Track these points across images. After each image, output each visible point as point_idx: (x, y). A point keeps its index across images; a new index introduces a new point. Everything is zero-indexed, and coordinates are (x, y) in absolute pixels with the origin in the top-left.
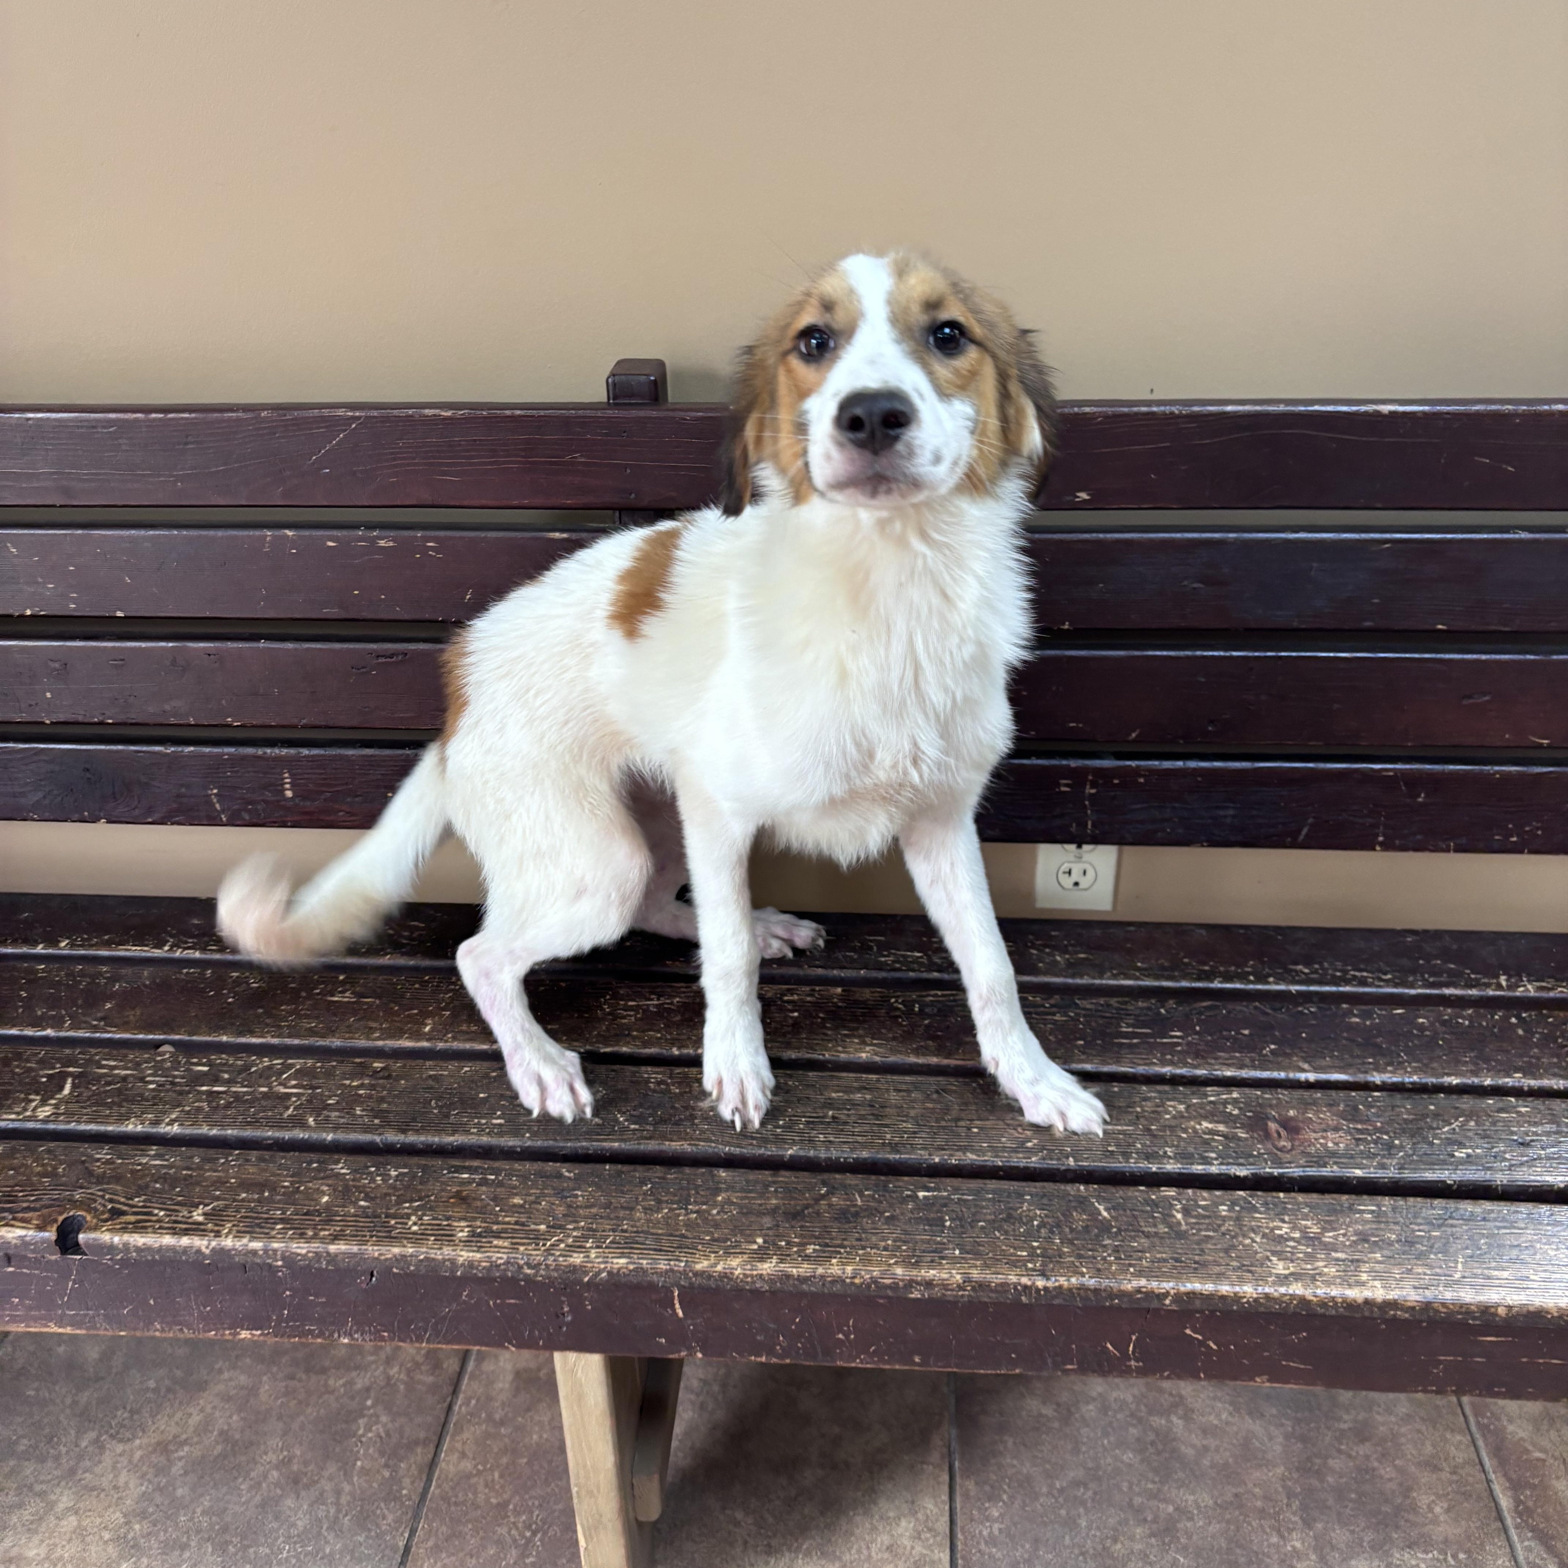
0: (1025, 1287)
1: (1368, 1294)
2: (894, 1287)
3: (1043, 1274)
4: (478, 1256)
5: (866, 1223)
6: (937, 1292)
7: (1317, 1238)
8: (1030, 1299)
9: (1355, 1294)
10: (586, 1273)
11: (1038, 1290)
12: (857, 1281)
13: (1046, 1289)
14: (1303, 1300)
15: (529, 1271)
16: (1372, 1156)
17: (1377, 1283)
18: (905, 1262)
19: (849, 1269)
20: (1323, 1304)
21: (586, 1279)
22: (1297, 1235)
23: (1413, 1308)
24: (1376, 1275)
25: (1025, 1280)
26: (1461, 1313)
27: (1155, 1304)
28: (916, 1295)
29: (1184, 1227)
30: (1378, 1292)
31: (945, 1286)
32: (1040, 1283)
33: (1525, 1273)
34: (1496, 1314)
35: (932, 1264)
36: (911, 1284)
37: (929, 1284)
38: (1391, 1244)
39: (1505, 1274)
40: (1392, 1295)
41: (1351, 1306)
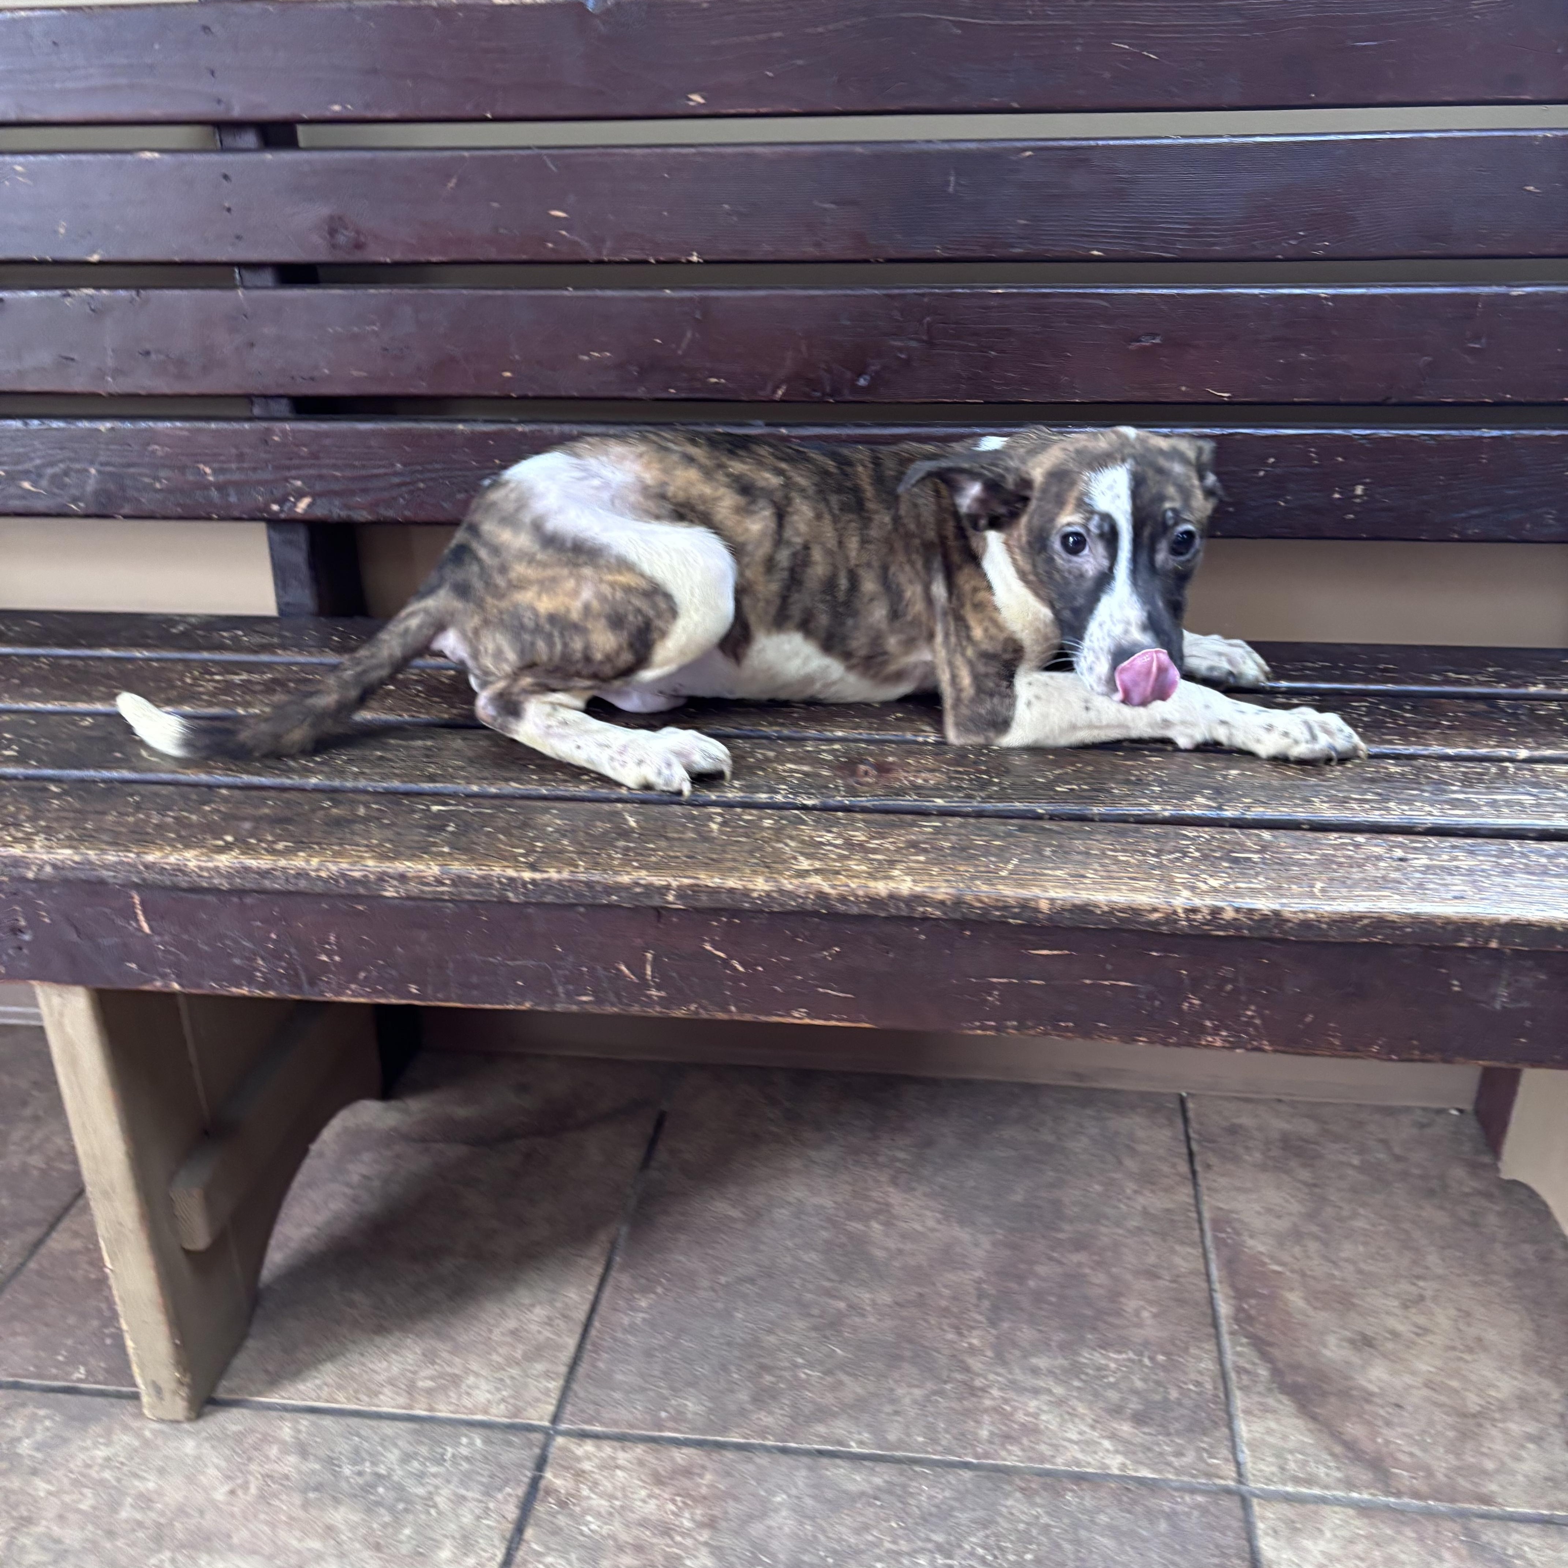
0: (511, 879)
1: (892, 885)
2: (363, 882)
3: (533, 867)
5: (358, 827)
6: (414, 888)
7: (861, 845)
8: (516, 894)
9: (881, 888)
10: (27, 866)
11: (524, 884)
12: (323, 874)
13: (534, 882)
14: (822, 896)
16: (958, 789)
17: (908, 878)
18: (383, 857)
19: (315, 862)
20: (843, 899)
22: (839, 842)
23: (942, 903)
24: (910, 871)
25: (511, 873)
26: (997, 908)
27: (656, 902)
28: (390, 893)
29: (715, 834)
30: (906, 886)
31: (421, 880)
32: (527, 875)
33: (1082, 872)
34: (1037, 910)
35: (411, 857)
36: (382, 878)
37: (402, 878)
38: (942, 849)
39: (1059, 873)
40: (919, 889)
41: (875, 901)
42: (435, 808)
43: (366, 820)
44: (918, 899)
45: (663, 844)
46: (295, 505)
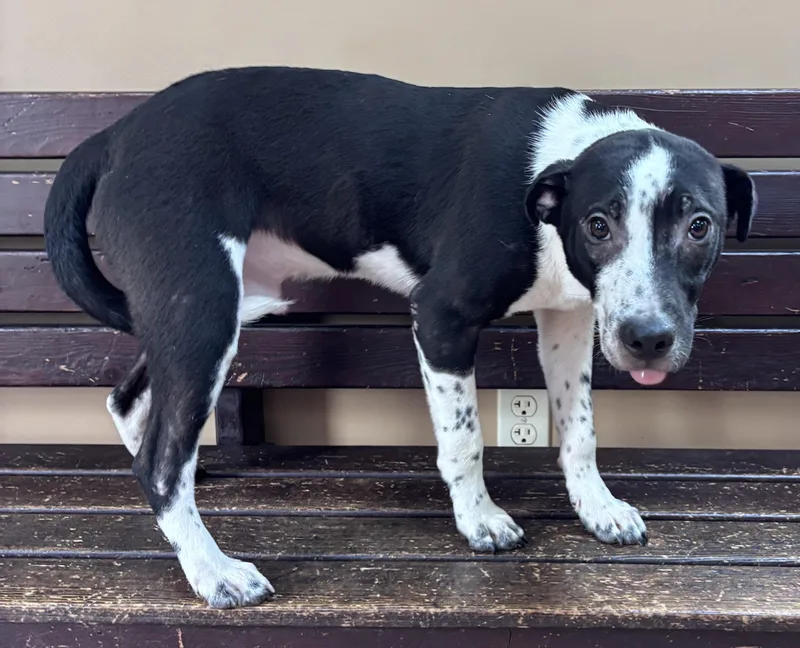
0: (422, 613)
1: (655, 610)
2: (331, 618)
3: (435, 605)
4: (36, 605)
5: (320, 583)
6: (361, 621)
7: (628, 584)
8: (425, 624)
9: (647, 611)
10: (113, 615)
11: (430, 616)
12: (305, 614)
13: (436, 614)
14: (613, 618)
15: (73, 616)
16: (675, 549)
17: (663, 605)
18: (341, 602)
19: (299, 606)
20: (625, 619)
21: (114, 621)
22: (615, 583)
23: (685, 619)
24: (662, 600)
25: (422, 609)
26: (719, 622)
27: (511, 625)
28: (346, 624)
29: (539, 580)
30: (663, 610)
31: (366, 616)
32: (432, 610)
33: (764, 598)
34: (741, 622)
35: (358, 602)
36: (342, 615)
37: (354, 615)
38: (677, 586)
39: (750, 599)
40: (672, 611)
41: (644, 619)
42: (363, 569)
43: (323, 578)
44: (670, 618)
45: (509, 587)
46: (236, 377)
